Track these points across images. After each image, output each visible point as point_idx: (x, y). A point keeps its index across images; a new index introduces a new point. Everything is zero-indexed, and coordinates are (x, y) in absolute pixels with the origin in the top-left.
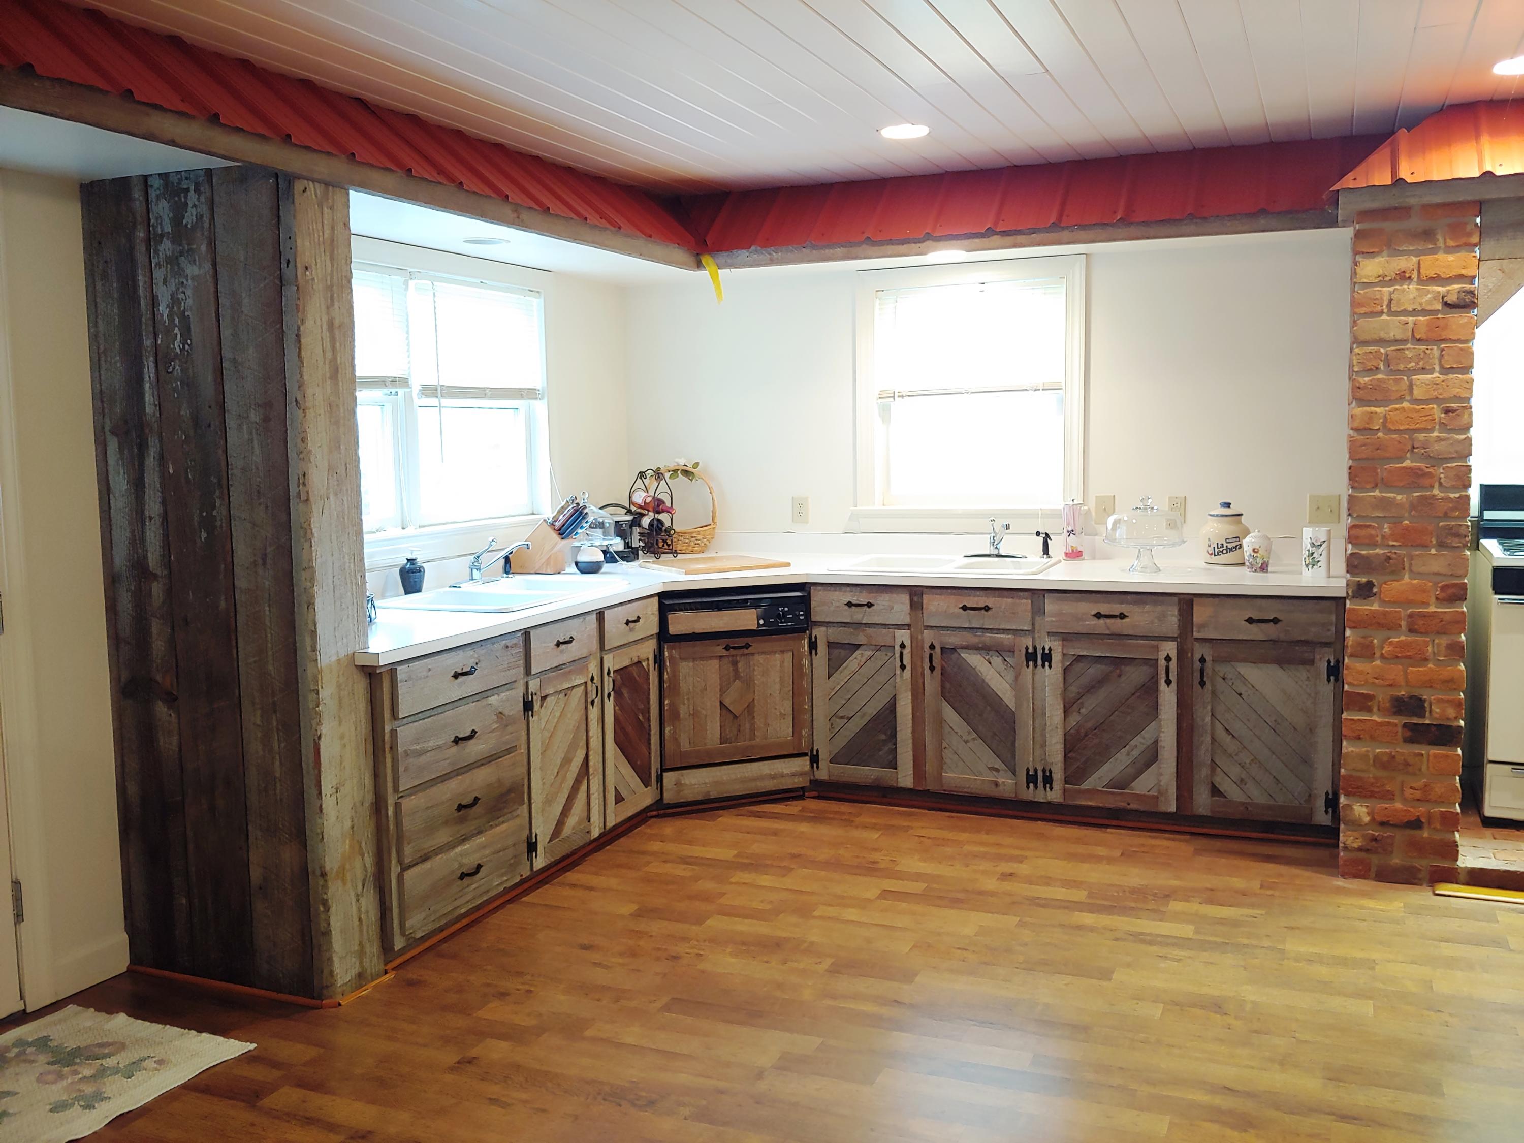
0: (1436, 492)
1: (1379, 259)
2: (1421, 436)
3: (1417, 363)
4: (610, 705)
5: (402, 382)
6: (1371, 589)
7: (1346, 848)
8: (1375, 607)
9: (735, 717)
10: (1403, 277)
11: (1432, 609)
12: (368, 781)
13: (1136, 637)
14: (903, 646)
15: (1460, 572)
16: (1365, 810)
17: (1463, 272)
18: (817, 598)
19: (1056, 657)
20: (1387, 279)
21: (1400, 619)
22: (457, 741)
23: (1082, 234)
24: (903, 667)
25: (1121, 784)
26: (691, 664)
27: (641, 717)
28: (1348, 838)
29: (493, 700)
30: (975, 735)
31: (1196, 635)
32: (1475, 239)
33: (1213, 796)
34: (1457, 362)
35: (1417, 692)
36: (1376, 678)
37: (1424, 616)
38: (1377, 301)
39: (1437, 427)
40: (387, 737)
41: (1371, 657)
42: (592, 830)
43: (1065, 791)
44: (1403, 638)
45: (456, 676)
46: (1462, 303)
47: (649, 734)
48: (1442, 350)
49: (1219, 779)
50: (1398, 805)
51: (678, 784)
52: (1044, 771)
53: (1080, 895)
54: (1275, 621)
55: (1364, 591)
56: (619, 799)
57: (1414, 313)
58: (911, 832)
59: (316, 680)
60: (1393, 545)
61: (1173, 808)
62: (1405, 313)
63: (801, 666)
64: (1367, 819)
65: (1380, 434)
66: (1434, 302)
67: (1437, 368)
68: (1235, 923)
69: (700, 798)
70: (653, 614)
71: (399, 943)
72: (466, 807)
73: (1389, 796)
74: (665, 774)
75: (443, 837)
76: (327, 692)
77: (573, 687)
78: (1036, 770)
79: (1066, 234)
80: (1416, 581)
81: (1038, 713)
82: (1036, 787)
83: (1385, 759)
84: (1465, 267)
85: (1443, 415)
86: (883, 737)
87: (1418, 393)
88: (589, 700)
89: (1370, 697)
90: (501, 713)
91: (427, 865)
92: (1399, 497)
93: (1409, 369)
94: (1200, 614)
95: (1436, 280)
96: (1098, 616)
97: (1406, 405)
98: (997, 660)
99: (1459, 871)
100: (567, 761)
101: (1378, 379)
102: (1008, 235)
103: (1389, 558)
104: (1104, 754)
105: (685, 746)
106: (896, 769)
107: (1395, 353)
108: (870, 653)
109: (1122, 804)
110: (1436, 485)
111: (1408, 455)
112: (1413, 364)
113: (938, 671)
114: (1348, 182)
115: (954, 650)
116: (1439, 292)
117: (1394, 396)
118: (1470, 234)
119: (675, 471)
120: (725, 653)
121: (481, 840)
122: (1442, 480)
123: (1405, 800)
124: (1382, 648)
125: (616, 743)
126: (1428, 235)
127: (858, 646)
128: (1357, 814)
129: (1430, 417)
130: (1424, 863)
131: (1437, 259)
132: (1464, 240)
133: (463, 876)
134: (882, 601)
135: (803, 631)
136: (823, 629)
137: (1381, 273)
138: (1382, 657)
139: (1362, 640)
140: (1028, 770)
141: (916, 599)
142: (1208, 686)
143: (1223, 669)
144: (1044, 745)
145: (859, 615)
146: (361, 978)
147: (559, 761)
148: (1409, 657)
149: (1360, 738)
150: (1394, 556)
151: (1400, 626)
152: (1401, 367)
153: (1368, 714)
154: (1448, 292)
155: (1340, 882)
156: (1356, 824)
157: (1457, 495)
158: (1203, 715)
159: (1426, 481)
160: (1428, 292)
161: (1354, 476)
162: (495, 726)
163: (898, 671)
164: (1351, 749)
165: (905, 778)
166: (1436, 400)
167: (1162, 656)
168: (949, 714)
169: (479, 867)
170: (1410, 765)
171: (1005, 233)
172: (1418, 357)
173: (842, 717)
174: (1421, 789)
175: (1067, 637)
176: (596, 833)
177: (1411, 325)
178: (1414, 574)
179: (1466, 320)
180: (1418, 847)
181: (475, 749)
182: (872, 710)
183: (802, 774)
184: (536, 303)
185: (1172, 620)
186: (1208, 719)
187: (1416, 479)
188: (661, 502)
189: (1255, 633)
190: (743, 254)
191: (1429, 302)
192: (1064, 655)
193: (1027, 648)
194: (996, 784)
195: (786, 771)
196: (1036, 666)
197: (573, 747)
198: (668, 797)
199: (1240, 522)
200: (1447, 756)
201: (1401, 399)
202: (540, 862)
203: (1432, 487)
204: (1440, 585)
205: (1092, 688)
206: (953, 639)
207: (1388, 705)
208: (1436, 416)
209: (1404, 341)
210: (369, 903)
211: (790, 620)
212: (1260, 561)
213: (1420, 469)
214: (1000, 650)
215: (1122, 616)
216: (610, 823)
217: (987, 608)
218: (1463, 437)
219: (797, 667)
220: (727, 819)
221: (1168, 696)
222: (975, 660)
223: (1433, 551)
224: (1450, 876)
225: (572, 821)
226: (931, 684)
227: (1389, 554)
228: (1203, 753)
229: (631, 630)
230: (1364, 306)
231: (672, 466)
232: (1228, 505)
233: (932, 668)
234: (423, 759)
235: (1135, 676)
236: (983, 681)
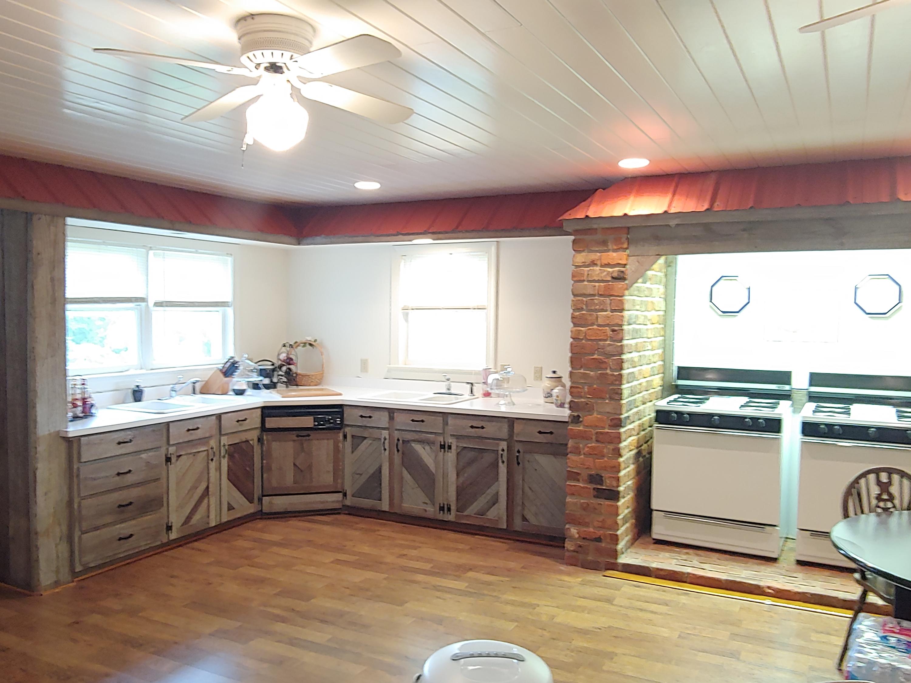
0: (608, 371)
1: (583, 254)
2: (601, 343)
3: (600, 306)
4: (225, 463)
5: (143, 300)
6: (579, 419)
7: (567, 550)
8: (581, 428)
9: (302, 471)
10: (593, 263)
11: (607, 430)
12: (65, 491)
13: (489, 438)
14: (385, 439)
15: (618, 412)
16: (576, 531)
17: (620, 262)
18: (347, 411)
19: (454, 447)
20: (587, 264)
21: (592, 435)
22: (119, 474)
23: (468, 234)
24: (385, 449)
25: (482, 513)
26: (278, 443)
27: (248, 469)
28: (569, 545)
29: (143, 456)
30: (417, 485)
31: (515, 438)
32: (625, 246)
33: (523, 521)
34: (616, 307)
35: (600, 472)
36: (581, 464)
37: (601, 433)
38: (582, 275)
39: (609, 339)
40: (75, 471)
41: (579, 454)
42: (210, 522)
43: (456, 515)
44: (593, 444)
45: (119, 443)
46: (619, 277)
47: (253, 477)
48: (611, 300)
49: (525, 513)
50: (591, 530)
51: (270, 503)
52: (447, 505)
53: (428, 566)
54: (551, 433)
55: (576, 420)
56: (230, 508)
57: (598, 281)
58: (377, 533)
59: (36, 442)
60: (589, 398)
61: (505, 527)
62: (594, 281)
63: (338, 447)
64: (577, 536)
65: (584, 341)
66: (607, 276)
67: (609, 309)
68: (489, 584)
69: (282, 510)
70: (257, 417)
71: (78, 568)
72: (123, 506)
73: (587, 525)
74: (264, 498)
75: (108, 519)
76: (42, 448)
77: (199, 452)
78: (444, 504)
79: (460, 235)
80: (599, 416)
81: (445, 476)
82: (444, 513)
83: (585, 505)
84: (621, 259)
85: (611, 333)
86: (376, 485)
87: (600, 321)
88: (210, 458)
89: (578, 474)
90: (148, 462)
91: (98, 532)
92: (592, 373)
93: (596, 309)
94: (517, 428)
95: (608, 265)
96: (472, 427)
97: (595, 327)
98: (427, 448)
99: (618, 564)
100: (194, 488)
101: (583, 314)
102: (435, 234)
103: (587, 404)
104: (474, 498)
105: (274, 484)
106: (380, 500)
107: (590, 301)
108: (371, 442)
109: (482, 524)
110: (609, 368)
111: (596, 352)
112: (598, 307)
113: (400, 452)
114: (566, 216)
115: (408, 441)
116: (609, 272)
117: (590, 322)
118: (623, 243)
119: (305, 343)
120: (296, 438)
121: (133, 522)
122: (611, 366)
123: (594, 527)
124: (584, 449)
125: (229, 480)
126: (604, 243)
127: (365, 438)
128: (572, 532)
129: (605, 334)
130: (603, 560)
131: (608, 255)
132: (620, 246)
133: (120, 539)
134: (376, 415)
135: (340, 429)
136: (350, 428)
137: (584, 261)
138: (584, 454)
139: (575, 445)
140: (440, 504)
141: (392, 415)
142: (521, 465)
143: (528, 456)
144: (447, 492)
145: (365, 422)
146: (57, 583)
147: (189, 488)
148: (596, 454)
149: (574, 495)
150: (589, 403)
151: (592, 438)
152: (593, 308)
153: (577, 482)
154: (613, 271)
155: (563, 568)
156: (572, 538)
157: (617, 373)
158: (518, 479)
159: (603, 366)
160: (605, 271)
161: (572, 361)
162: (144, 468)
163: (383, 451)
164: (570, 500)
165: (385, 506)
166: (607, 325)
167: (500, 448)
168: (405, 473)
169: (131, 536)
170: (596, 509)
171: (433, 233)
172: (600, 304)
173: (358, 474)
174: (601, 522)
175: (458, 437)
176: (213, 524)
177: (597, 287)
178: (599, 413)
179: (621, 286)
180: (599, 551)
181: (129, 479)
182: (371, 471)
183: (338, 502)
184: (230, 259)
185: (504, 432)
186: (521, 482)
187: (599, 364)
188: (292, 359)
189: (541, 438)
190: (318, 239)
191: (605, 276)
192: (457, 446)
193: (441, 442)
194: (426, 511)
195: (329, 500)
196: (445, 451)
197: (198, 481)
198: (265, 509)
199: (561, 381)
200: (612, 505)
201: (593, 324)
202: (173, 535)
203: (607, 369)
204: (610, 418)
205: (470, 463)
206: (408, 436)
207: (586, 478)
208: (608, 333)
209: (594, 295)
210: (64, 548)
211: (331, 423)
212: (559, 402)
213: (601, 359)
214: (430, 443)
215: (483, 428)
216: (224, 520)
217: (423, 421)
218: (619, 344)
219: (336, 447)
220: (294, 522)
221: (503, 469)
222: (418, 447)
223: (607, 401)
224: (614, 567)
225: (197, 517)
226: (397, 458)
227: (587, 402)
228: (518, 499)
229: (241, 425)
230: (576, 277)
231: (304, 341)
232: (554, 372)
233: (398, 451)
234: (95, 482)
235: (488, 458)
236: (421, 458)
